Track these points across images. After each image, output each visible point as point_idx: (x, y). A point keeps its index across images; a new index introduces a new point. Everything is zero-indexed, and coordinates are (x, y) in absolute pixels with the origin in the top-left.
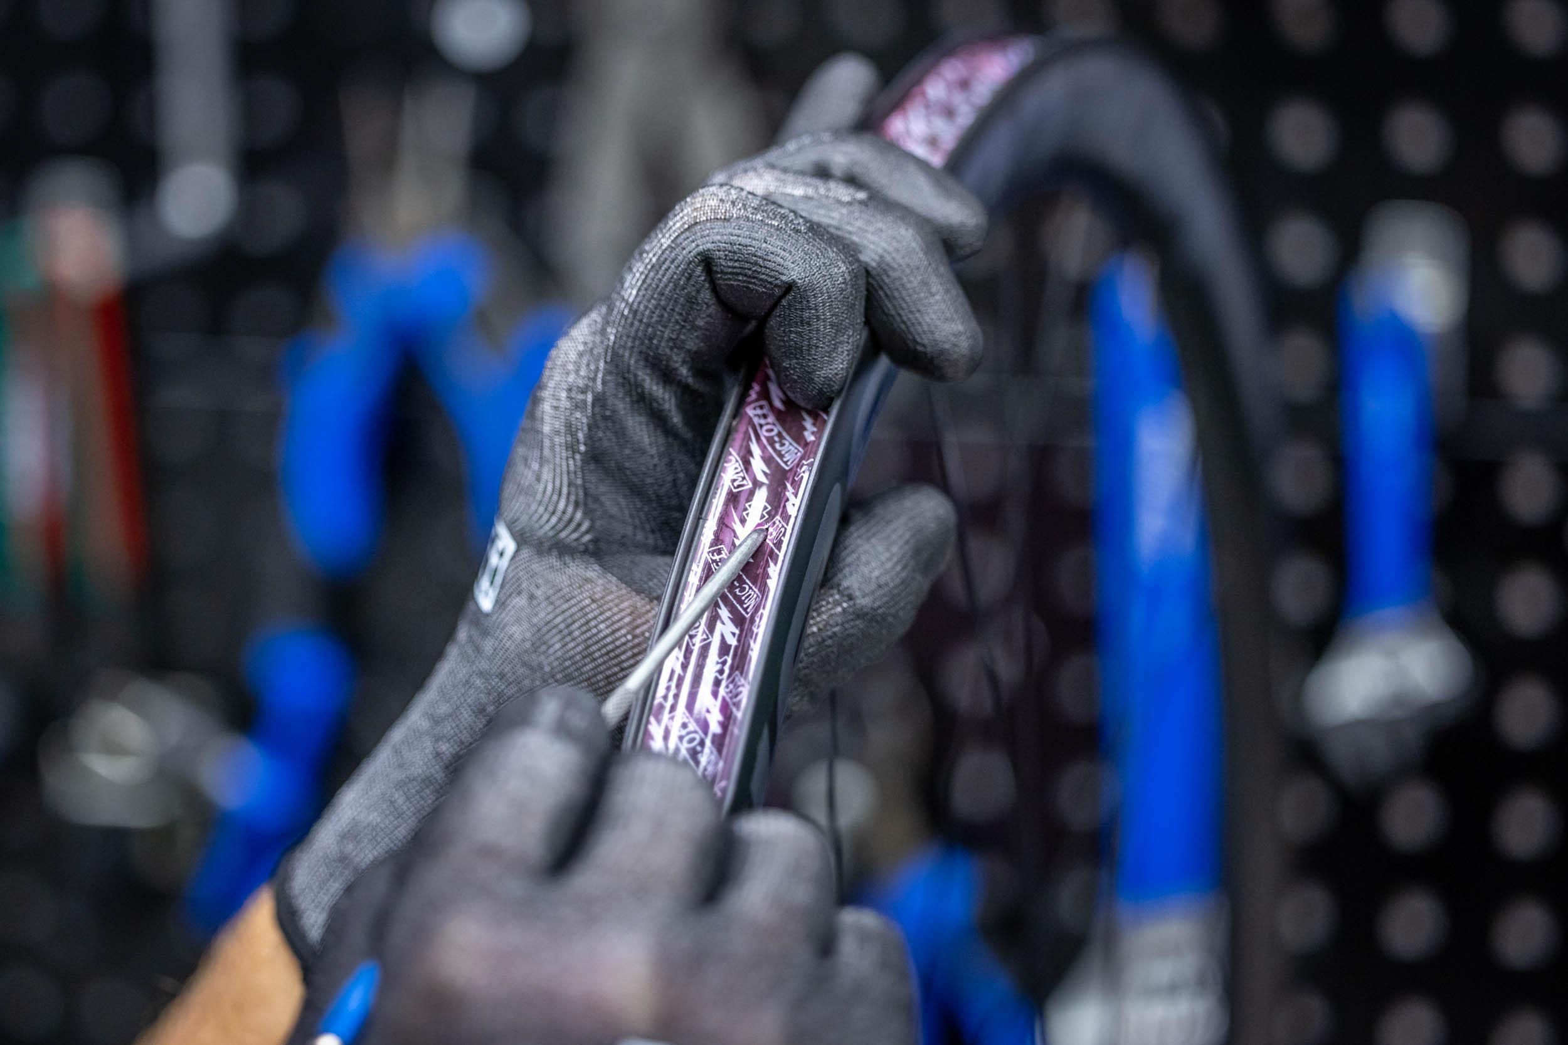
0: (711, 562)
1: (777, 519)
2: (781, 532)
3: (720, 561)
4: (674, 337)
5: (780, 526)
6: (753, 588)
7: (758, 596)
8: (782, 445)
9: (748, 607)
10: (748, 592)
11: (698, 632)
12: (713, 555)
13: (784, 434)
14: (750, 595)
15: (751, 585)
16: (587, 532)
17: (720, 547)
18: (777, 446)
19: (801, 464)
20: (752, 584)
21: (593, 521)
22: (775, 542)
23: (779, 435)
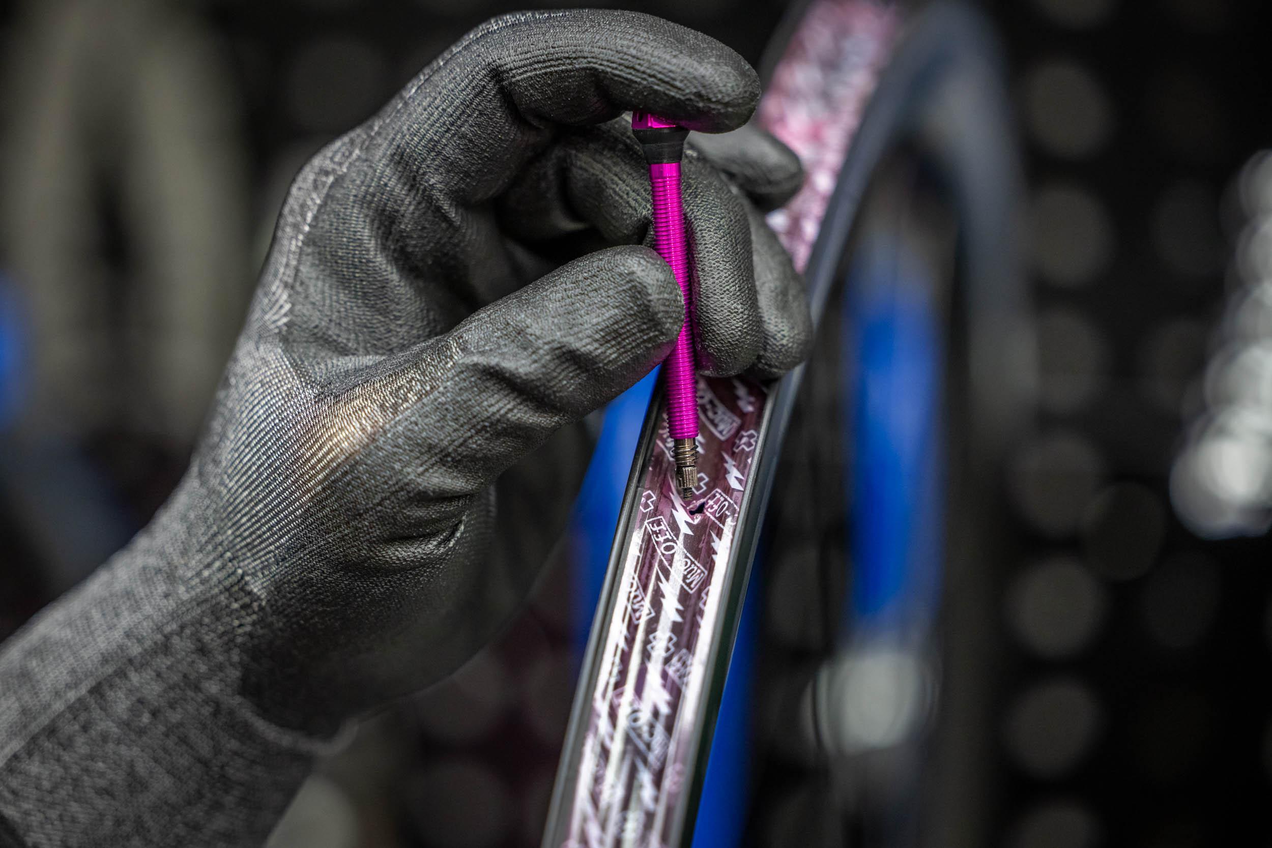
0: (651, 533)
1: (717, 492)
2: (725, 505)
3: (660, 533)
4: (436, 138)
5: (722, 499)
6: (696, 562)
7: (703, 572)
8: (715, 413)
9: (692, 582)
10: (690, 566)
11: (642, 606)
12: (653, 526)
13: (717, 402)
14: (693, 569)
15: (693, 560)
16: (285, 315)
17: (659, 517)
18: (710, 414)
19: (740, 435)
20: (694, 558)
21: (293, 305)
22: (717, 515)
23: (711, 402)
